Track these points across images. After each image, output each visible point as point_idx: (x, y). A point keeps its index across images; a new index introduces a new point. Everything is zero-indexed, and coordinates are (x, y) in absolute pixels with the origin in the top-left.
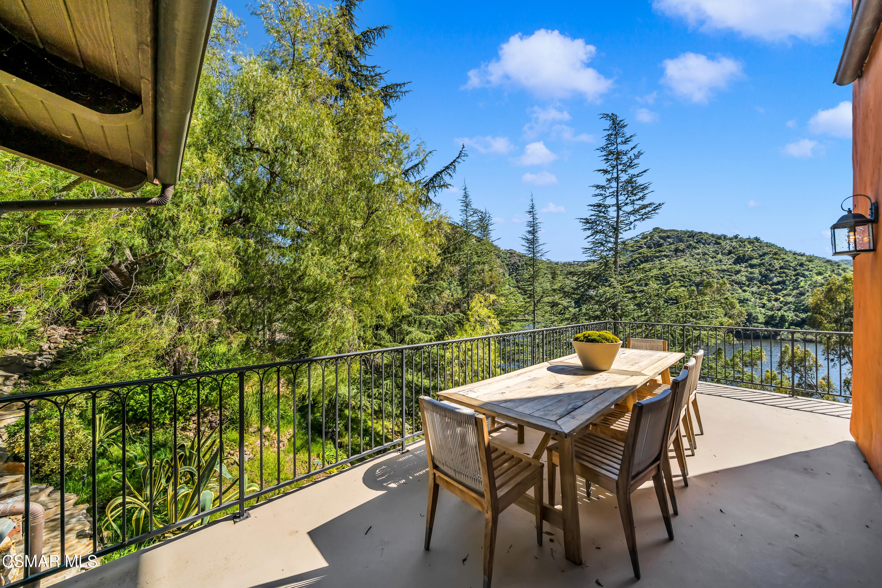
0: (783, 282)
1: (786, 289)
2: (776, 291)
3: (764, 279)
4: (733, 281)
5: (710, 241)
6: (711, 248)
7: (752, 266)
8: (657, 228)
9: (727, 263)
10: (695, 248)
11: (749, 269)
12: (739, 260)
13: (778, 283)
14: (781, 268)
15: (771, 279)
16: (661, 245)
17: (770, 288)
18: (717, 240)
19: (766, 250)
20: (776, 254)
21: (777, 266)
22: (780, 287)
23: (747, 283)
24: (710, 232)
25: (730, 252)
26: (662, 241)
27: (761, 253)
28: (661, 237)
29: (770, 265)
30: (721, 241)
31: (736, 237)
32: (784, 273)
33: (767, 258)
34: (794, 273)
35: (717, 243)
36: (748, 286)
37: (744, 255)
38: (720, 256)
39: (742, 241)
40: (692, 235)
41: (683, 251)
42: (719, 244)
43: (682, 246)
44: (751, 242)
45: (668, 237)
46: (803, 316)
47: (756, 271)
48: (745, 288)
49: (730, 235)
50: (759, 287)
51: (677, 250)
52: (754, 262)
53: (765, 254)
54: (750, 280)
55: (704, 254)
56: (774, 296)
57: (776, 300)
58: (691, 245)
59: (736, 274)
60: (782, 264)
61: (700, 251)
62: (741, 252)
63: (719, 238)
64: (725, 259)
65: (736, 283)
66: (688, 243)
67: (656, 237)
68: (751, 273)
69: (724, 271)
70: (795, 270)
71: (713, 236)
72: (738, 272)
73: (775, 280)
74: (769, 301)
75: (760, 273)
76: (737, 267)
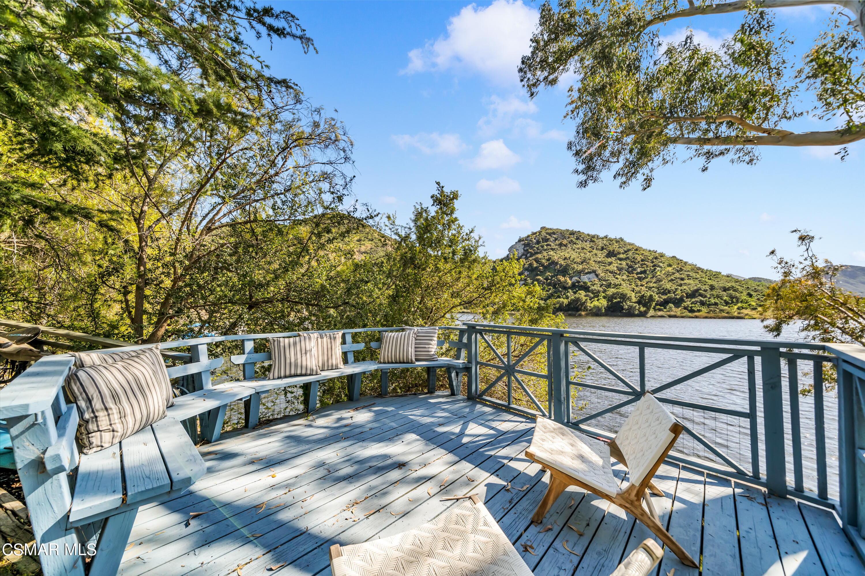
0: (644, 272)
1: (647, 278)
2: (640, 279)
3: (631, 270)
4: (607, 270)
5: (585, 239)
6: (587, 245)
7: (620, 259)
8: (544, 227)
9: (601, 256)
10: (575, 243)
11: (619, 262)
12: (610, 254)
13: (641, 273)
14: (642, 260)
15: (635, 270)
16: (547, 240)
17: (636, 277)
18: (592, 239)
19: (629, 247)
20: (636, 250)
21: (639, 259)
22: (643, 275)
23: (618, 272)
24: (586, 233)
25: (603, 249)
26: (548, 237)
27: (626, 249)
28: (547, 233)
29: (634, 258)
30: (595, 239)
31: (606, 237)
32: (644, 264)
33: (630, 253)
34: (652, 265)
35: (592, 241)
36: (619, 274)
37: (614, 250)
38: (595, 251)
39: (611, 240)
40: (572, 233)
41: (566, 246)
42: (593, 241)
43: (565, 242)
44: (617, 242)
45: (554, 233)
46: (665, 297)
47: (624, 263)
48: (618, 276)
49: (602, 235)
50: (628, 276)
51: (561, 245)
52: (622, 256)
53: (629, 250)
54: (620, 269)
55: (583, 249)
56: (639, 283)
57: (642, 285)
58: (572, 241)
59: (609, 265)
60: (643, 258)
61: (579, 246)
62: (611, 249)
63: (593, 237)
64: (599, 253)
65: (610, 272)
66: (569, 239)
67: (544, 233)
68: (620, 264)
69: (599, 262)
70: (653, 262)
71: (588, 235)
72: (610, 263)
73: (639, 270)
74: (637, 286)
75: (627, 264)
76: (609, 260)
